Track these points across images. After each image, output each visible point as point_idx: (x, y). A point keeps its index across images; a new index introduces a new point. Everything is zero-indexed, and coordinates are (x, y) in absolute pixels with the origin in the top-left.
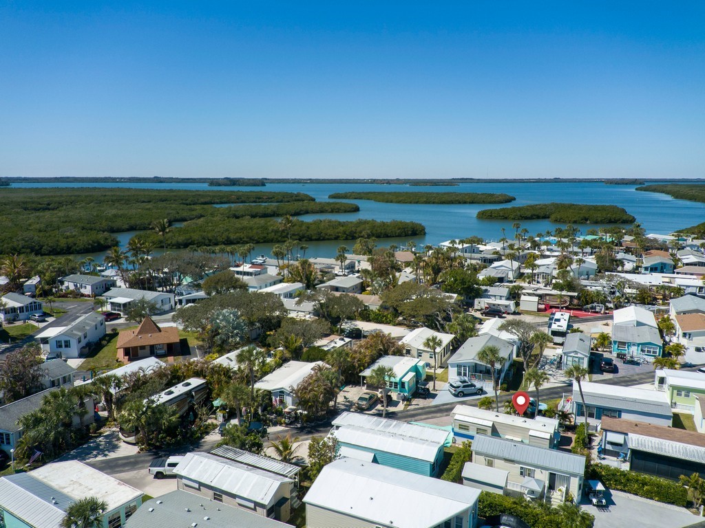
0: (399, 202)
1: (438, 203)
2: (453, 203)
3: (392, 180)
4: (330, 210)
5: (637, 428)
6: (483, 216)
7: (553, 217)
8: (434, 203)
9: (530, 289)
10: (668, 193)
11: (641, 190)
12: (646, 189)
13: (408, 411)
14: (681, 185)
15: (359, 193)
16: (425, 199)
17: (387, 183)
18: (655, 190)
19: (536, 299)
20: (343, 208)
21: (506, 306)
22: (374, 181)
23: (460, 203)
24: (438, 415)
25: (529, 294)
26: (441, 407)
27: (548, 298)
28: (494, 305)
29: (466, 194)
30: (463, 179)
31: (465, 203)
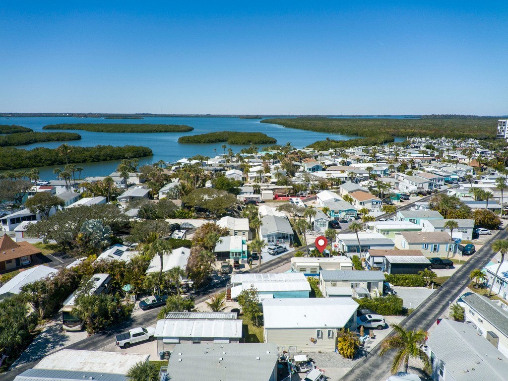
0: (109, 132)
1: (140, 132)
2: (152, 132)
3: (87, 114)
4: (56, 139)
5: (387, 253)
6: (182, 141)
7: (229, 140)
8: (137, 132)
9: (265, 186)
10: (280, 124)
11: (263, 122)
12: (266, 122)
13: (253, 269)
14: (283, 119)
15: (70, 125)
16: (130, 129)
17: (84, 117)
18: (271, 123)
19: (271, 192)
20: (67, 137)
21: (257, 198)
22: (72, 115)
23: (157, 132)
24: (273, 267)
25: (265, 189)
26: (271, 263)
27: (276, 190)
28: (249, 198)
29: (159, 125)
30: (144, 114)
31: (161, 132)
